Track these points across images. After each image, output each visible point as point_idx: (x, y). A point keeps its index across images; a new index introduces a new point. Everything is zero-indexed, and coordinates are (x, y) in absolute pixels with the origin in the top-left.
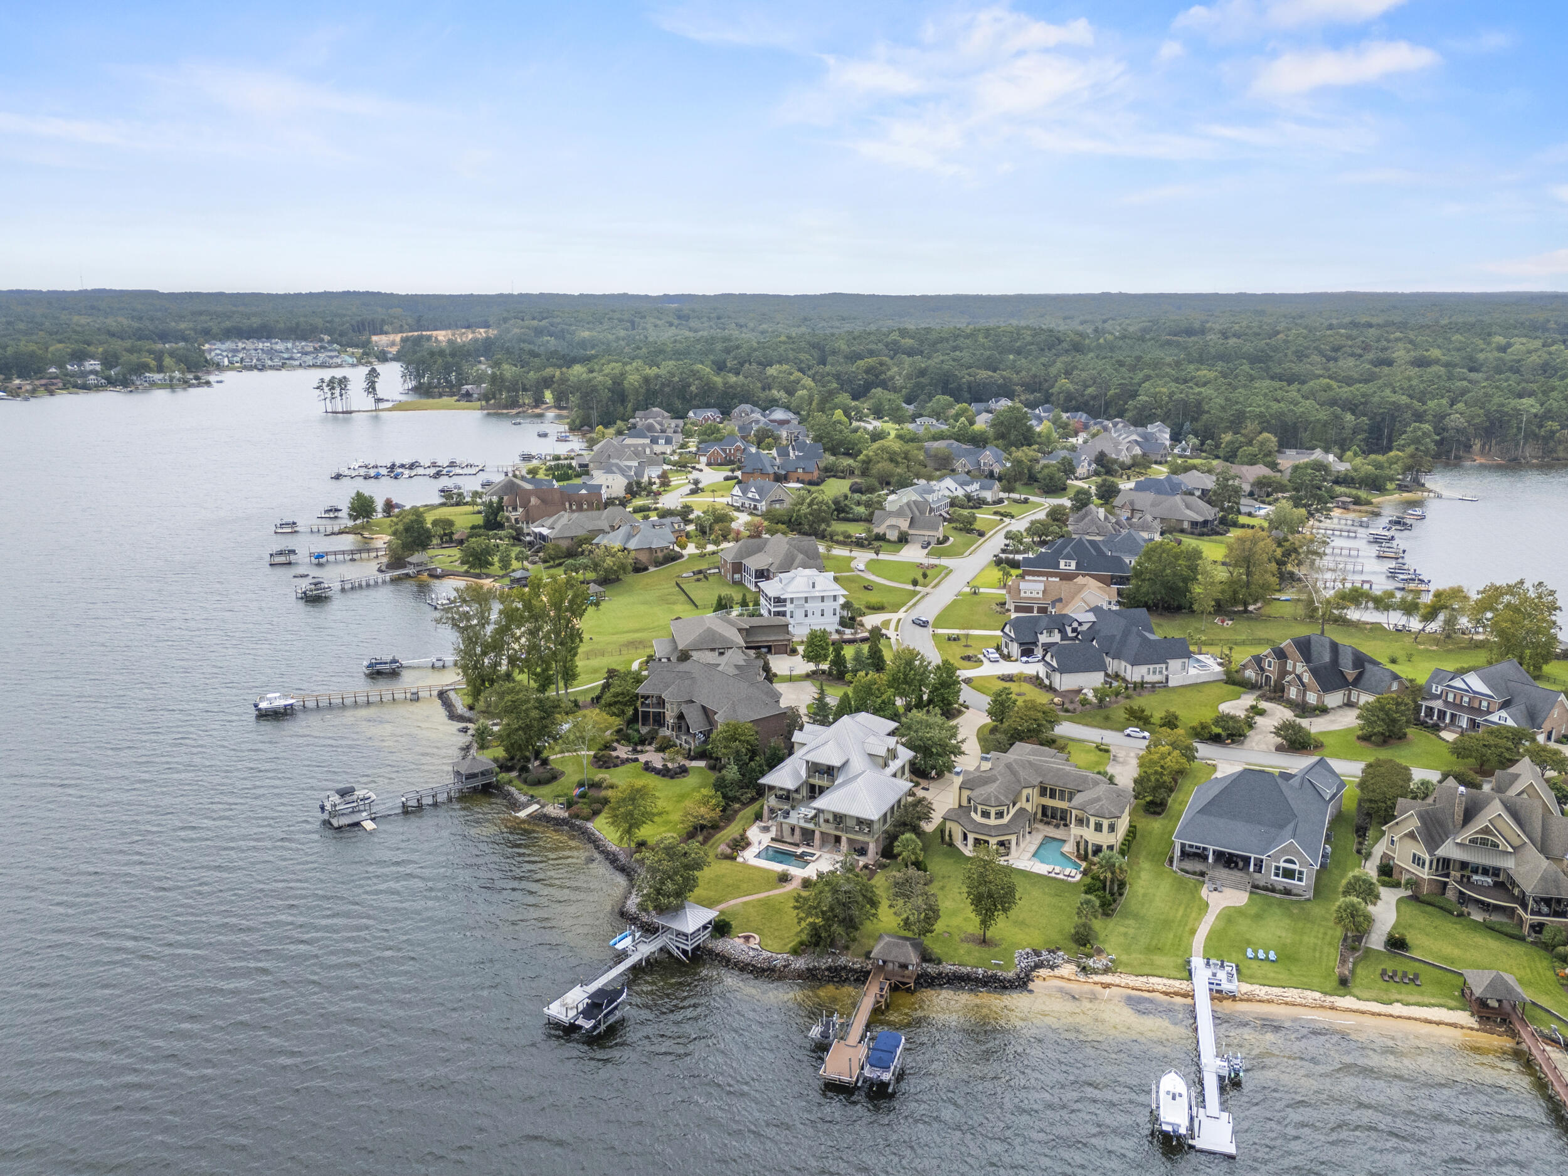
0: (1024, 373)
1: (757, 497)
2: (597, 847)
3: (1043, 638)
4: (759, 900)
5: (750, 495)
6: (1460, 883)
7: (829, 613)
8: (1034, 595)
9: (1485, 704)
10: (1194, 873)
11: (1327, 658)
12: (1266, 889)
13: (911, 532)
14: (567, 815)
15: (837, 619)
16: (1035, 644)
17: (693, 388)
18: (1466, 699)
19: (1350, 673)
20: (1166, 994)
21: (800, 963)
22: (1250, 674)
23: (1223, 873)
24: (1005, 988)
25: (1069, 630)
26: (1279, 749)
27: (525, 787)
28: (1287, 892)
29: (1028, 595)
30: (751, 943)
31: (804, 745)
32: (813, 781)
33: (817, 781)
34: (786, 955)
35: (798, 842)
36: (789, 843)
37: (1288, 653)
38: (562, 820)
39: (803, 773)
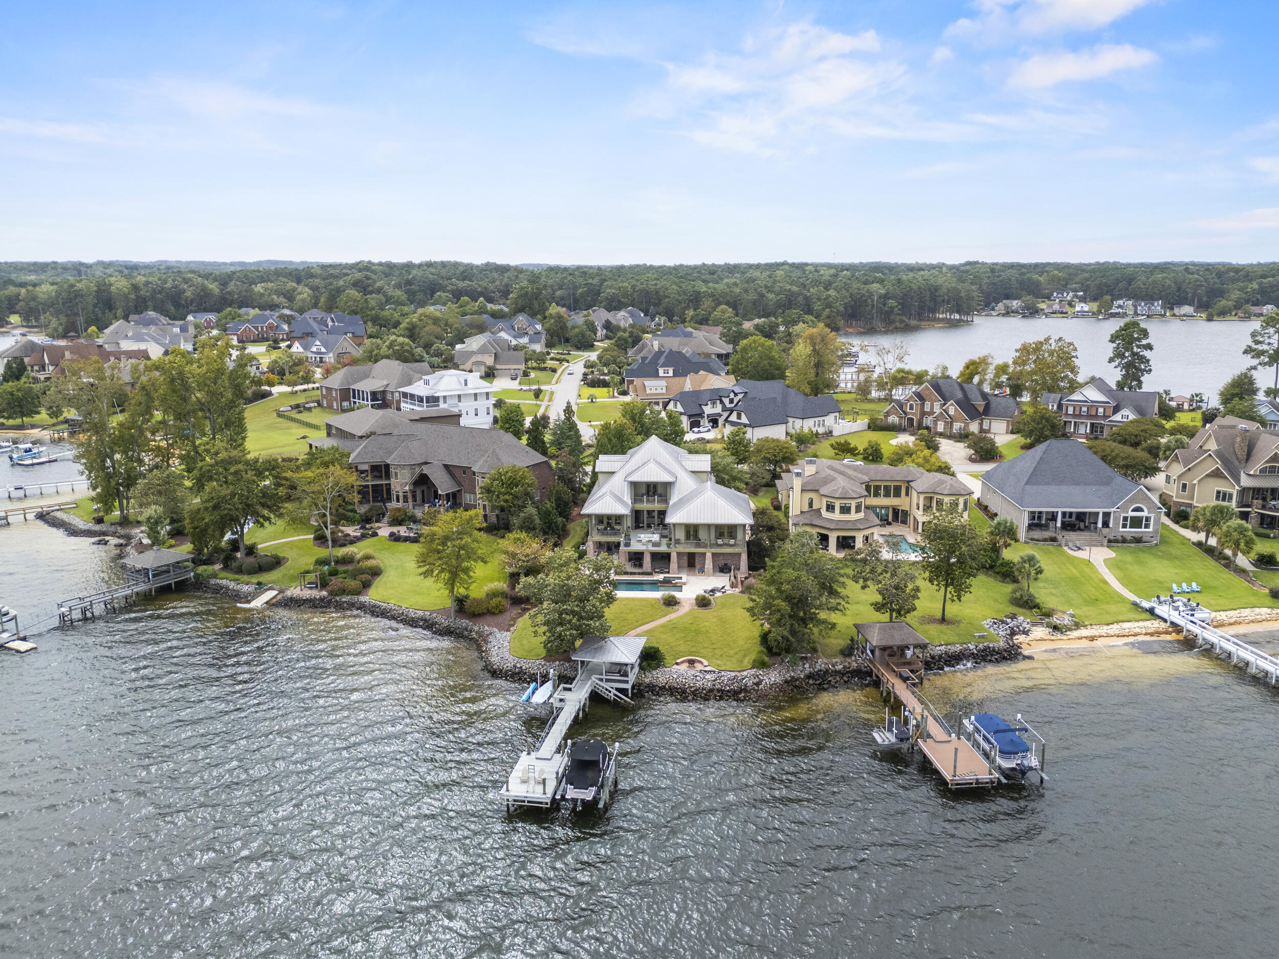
1: (323, 350)
3: (708, 410)
4: (663, 626)
7: (482, 412)
8: (659, 391)
9: (1101, 410)
10: (1045, 540)
11: (960, 395)
12: (1116, 541)
13: (498, 367)
14: (324, 593)
15: (490, 419)
16: (701, 415)
17: (188, 294)
18: (1085, 409)
19: (980, 404)
21: (773, 677)
22: (893, 419)
23: (1072, 536)
24: (1005, 658)
25: (726, 401)
26: (971, 460)
27: (245, 578)
28: (1138, 540)
29: (653, 391)
30: (699, 667)
31: (613, 473)
32: (639, 506)
33: (645, 506)
34: (753, 671)
35: (650, 570)
36: (639, 574)
37: (924, 396)
38: (322, 599)
39: (628, 499)
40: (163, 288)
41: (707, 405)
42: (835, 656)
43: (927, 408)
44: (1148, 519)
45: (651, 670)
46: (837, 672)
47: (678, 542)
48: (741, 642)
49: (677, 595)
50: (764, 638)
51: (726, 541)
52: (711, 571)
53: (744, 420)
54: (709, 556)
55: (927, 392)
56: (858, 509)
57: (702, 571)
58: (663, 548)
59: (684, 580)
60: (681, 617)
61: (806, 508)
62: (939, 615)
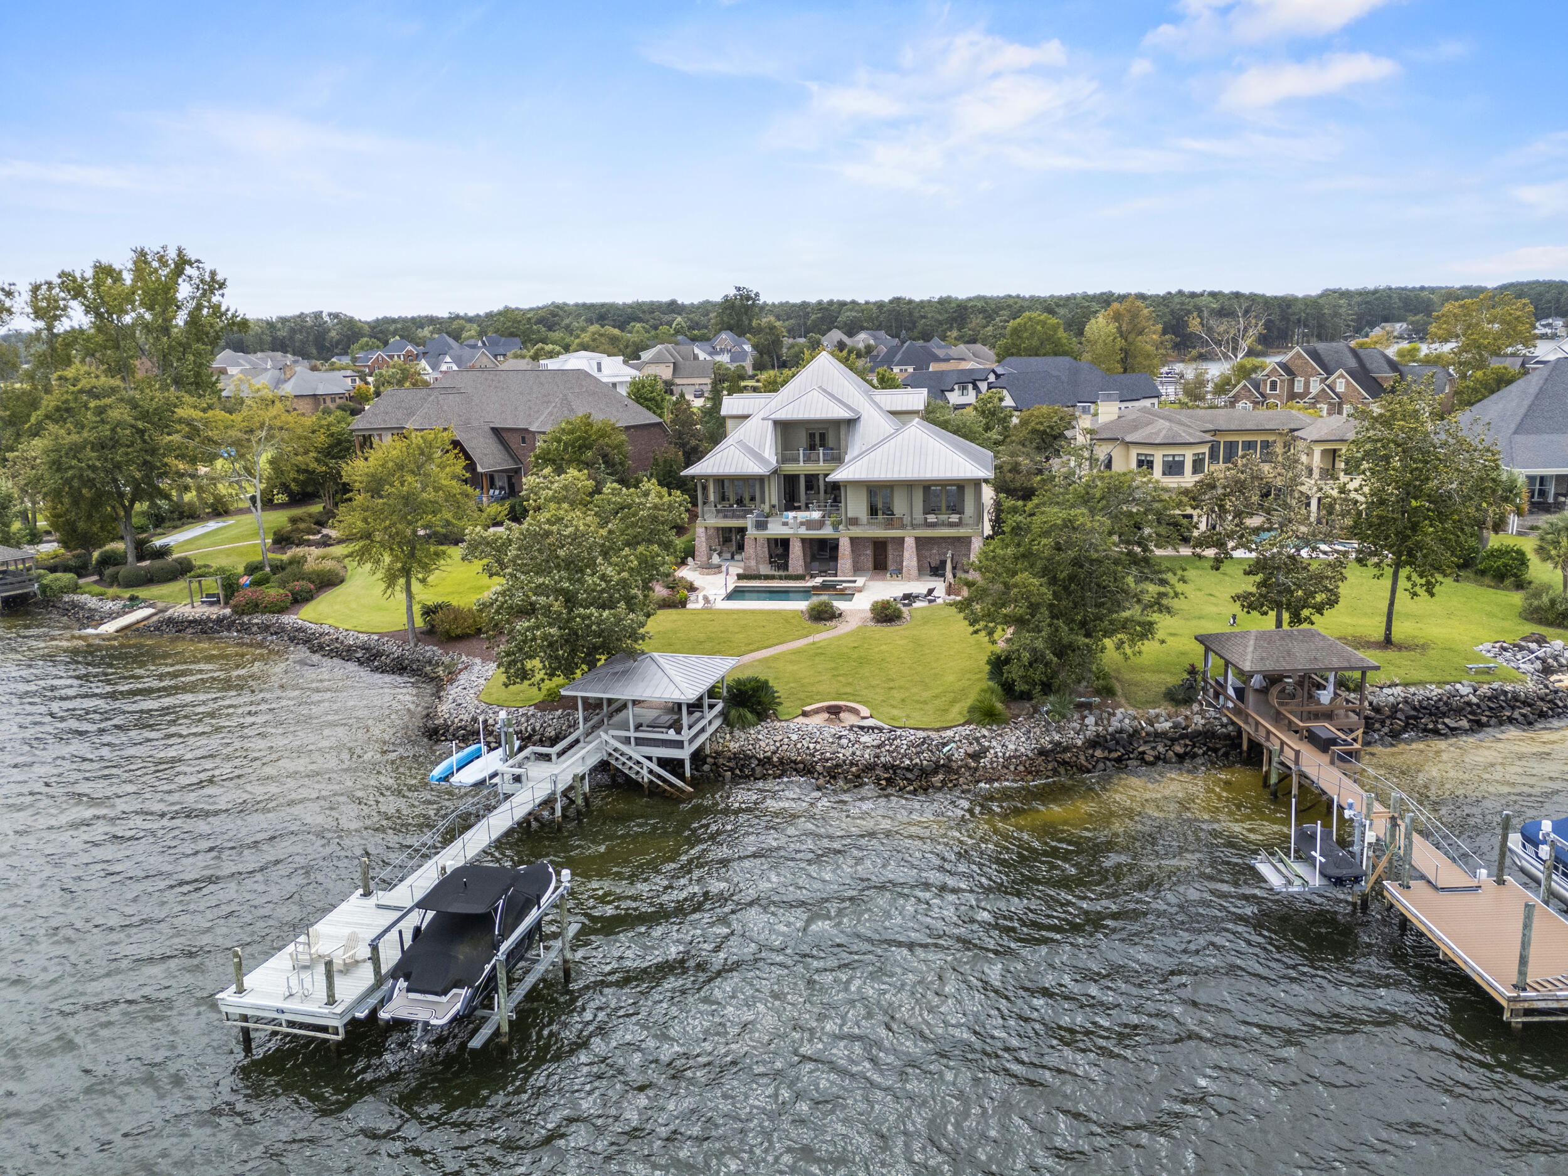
2: (317, 649)
3: (955, 398)
4: (797, 652)
11: (1353, 363)
13: (676, 381)
19: (1387, 377)
21: (1012, 743)
30: (849, 719)
31: (746, 417)
32: (790, 468)
33: (801, 467)
34: (966, 730)
35: (800, 571)
36: (781, 578)
37: (1293, 368)
39: (770, 455)
41: (952, 390)
42: (1154, 704)
43: (1299, 388)
45: (745, 725)
46: (1158, 735)
47: (854, 522)
48: (951, 678)
50: (998, 664)
51: (943, 517)
52: (914, 572)
53: (1008, 401)
54: (910, 543)
55: (1299, 362)
56: (1198, 466)
57: (899, 571)
58: (827, 532)
59: (859, 584)
60: (839, 638)
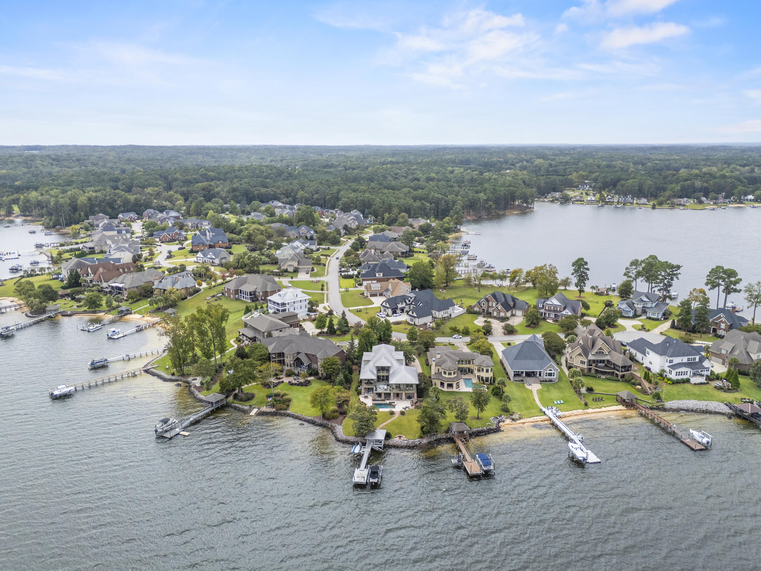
0: (282, 189)
1: (214, 257)
2: (301, 419)
3: (400, 306)
4: (390, 423)
5: (209, 256)
6: (596, 367)
7: (303, 307)
8: (377, 289)
9: (559, 308)
10: (519, 381)
11: (503, 300)
12: (543, 381)
13: (300, 267)
14: (274, 410)
15: (307, 309)
16: (397, 308)
18: (552, 308)
19: (512, 304)
20: (542, 421)
21: (425, 441)
22: (476, 309)
23: (528, 379)
24: (495, 432)
25: (407, 301)
26: (505, 334)
27: (244, 403)
28: (551, 381)
29: (375, 289)
30: (402, 438)
31: (369, 361)
32: (379, 374)
33: (381, 374)
34: (418, 440)
35: (384, 399)
36: (381, 401)
37: (489, 300)
38: (274, 412)
39: (375, 372)
40: (104, 199)
41: (399, 304)
42: (443, 433)
43: (490, 305)
44: (554, 373)
45: (388, 440)
46: (444, 439)
47: (393, 389)
48: (415, 429)
49: (393, 410)
50: (422, 428)
51: (409, 389)
52: (405, 399)
53: (415, 315)
54: (404, 394)
55: (490, 298)
56: (454, 373)
57: (401, 399)
58: (388, 391)
59: (396, 403)
60: (396, 419)
61: (437, 372)
62: (477, 416)
